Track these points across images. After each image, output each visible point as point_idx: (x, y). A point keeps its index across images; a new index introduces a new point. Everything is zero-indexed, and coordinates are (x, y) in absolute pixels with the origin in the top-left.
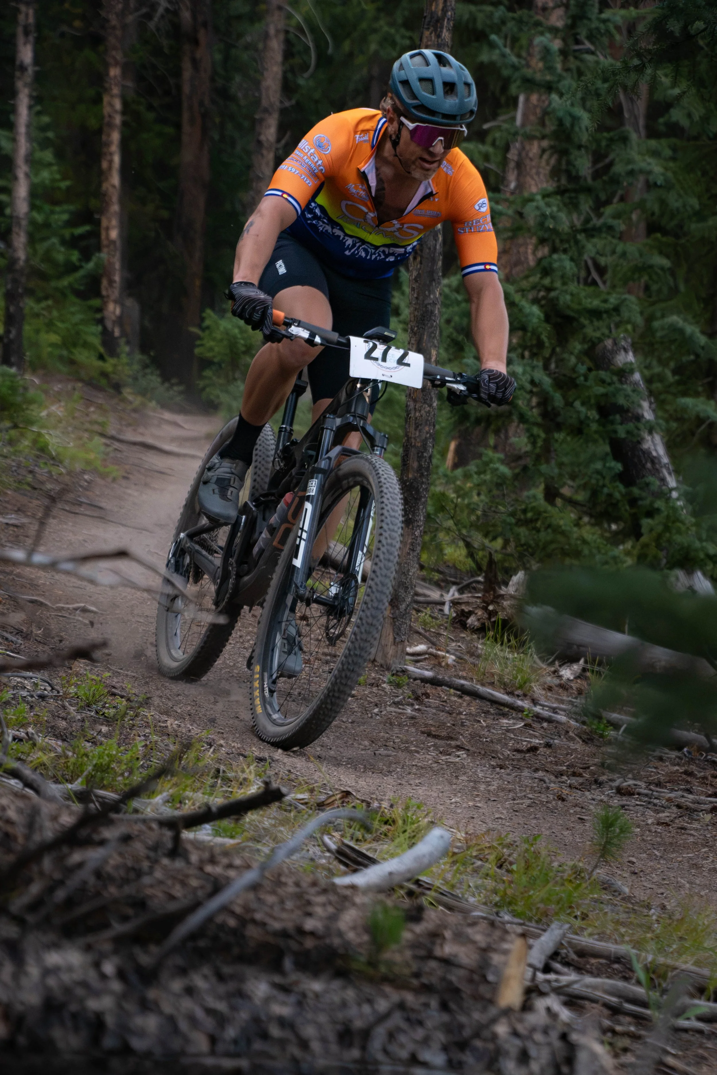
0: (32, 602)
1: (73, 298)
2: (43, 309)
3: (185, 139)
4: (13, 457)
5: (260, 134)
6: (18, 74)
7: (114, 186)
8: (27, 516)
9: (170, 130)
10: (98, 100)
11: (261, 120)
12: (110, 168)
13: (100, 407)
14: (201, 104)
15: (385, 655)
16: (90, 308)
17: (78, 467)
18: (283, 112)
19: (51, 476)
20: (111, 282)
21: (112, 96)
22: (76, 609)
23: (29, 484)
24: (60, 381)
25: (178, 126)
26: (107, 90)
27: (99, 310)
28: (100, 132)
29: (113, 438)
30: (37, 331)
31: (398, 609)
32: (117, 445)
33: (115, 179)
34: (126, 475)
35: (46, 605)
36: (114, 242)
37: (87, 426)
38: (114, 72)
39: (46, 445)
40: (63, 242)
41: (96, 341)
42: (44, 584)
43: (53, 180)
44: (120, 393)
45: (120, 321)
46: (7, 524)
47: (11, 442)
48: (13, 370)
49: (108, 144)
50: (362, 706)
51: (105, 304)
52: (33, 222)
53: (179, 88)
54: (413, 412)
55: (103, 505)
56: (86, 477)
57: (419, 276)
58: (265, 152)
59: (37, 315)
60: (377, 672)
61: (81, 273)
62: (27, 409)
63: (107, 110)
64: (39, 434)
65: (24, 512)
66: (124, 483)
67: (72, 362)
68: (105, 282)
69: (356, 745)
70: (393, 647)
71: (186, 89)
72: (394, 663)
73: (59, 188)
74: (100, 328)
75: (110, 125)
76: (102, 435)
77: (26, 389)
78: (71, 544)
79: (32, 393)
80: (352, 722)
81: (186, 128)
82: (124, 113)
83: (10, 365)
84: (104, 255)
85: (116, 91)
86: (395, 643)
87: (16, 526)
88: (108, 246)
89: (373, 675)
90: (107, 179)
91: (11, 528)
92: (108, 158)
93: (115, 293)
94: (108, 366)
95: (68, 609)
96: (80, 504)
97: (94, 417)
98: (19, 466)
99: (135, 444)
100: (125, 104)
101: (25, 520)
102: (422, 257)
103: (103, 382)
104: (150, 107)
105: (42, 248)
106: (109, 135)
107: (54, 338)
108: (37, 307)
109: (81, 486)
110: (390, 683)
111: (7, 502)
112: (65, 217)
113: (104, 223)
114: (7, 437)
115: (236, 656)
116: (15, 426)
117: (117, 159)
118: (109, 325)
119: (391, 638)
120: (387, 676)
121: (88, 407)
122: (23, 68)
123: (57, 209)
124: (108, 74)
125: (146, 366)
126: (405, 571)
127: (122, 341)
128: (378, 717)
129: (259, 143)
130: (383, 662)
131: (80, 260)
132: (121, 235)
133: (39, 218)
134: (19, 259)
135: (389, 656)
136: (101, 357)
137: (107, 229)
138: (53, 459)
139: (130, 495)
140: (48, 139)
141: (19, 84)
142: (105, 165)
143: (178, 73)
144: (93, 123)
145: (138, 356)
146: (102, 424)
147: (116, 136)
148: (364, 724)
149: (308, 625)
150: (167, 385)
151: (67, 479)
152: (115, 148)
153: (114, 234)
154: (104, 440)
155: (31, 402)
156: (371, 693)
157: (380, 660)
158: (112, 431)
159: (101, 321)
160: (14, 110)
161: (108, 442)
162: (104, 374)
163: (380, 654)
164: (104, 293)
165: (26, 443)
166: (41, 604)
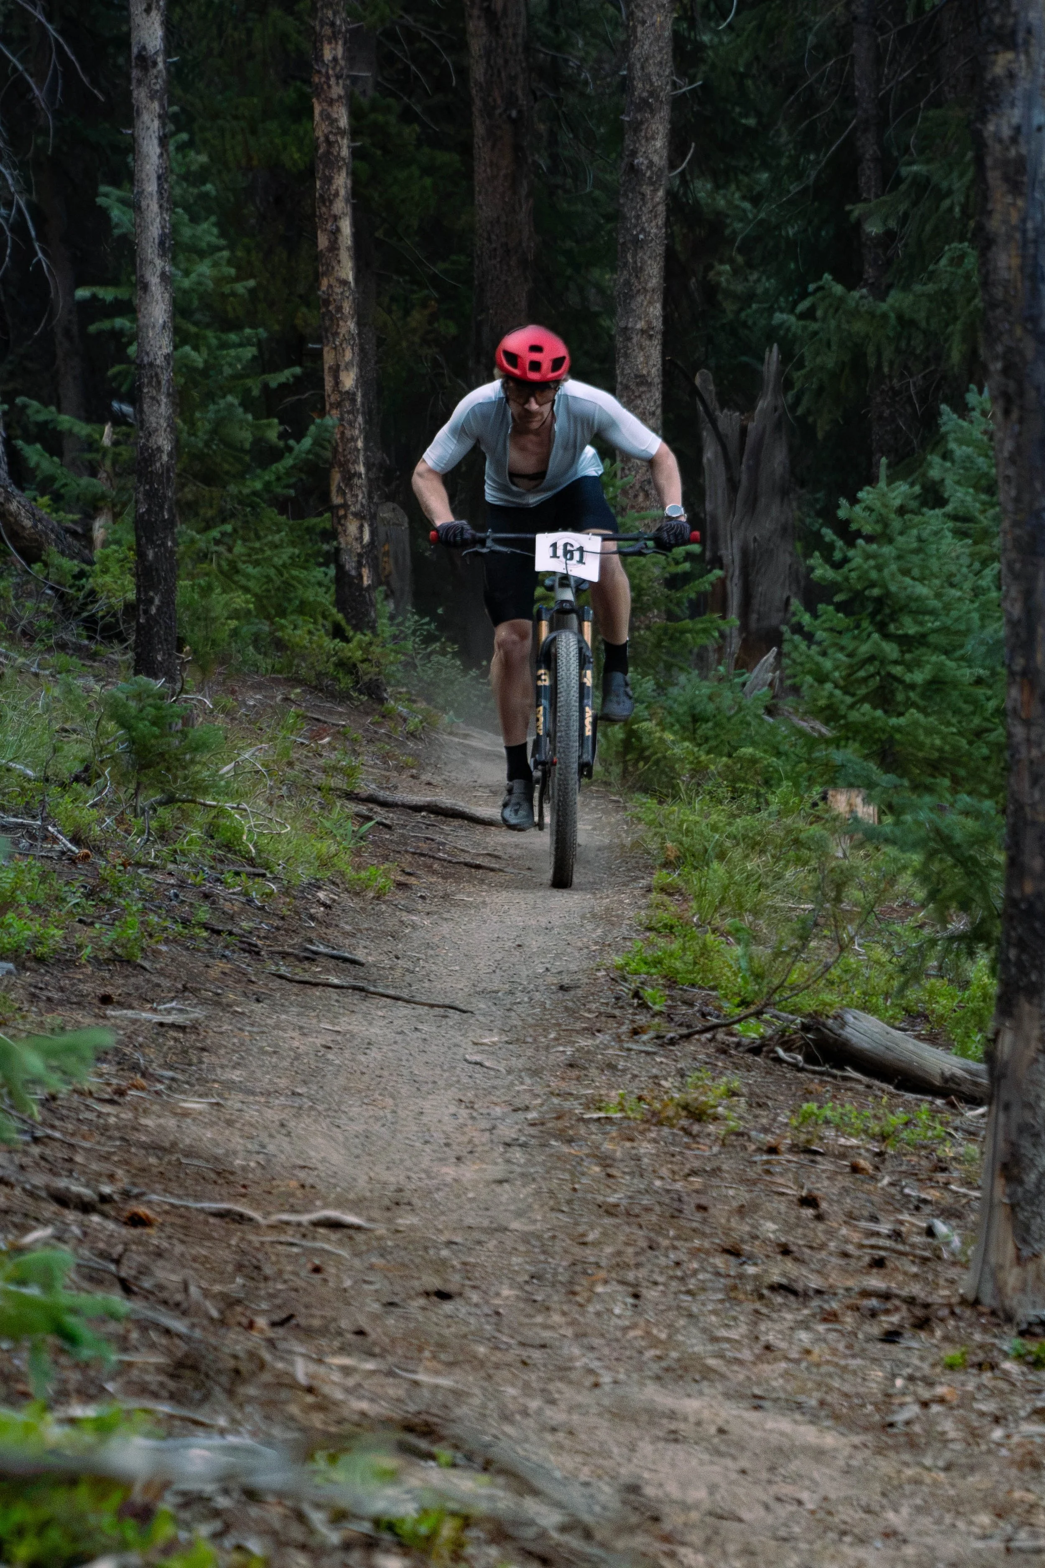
0: (221, 1215)
1: (271, 514)
2: (217, 542)
3: (481, 172)
4: (171, 867)
5: (634, 154)
6: (135, 73)
7: (345, 283)
8: (204, 1002)
9: (447, 158)
10: (302, 111)
11: (636, 127)
12: (334, 247)
13: (340, 734)
14: (511, 100)
15: (999, 1291)
16: (309, 530)
17: (303, 874)
18: (677, 103)
19: (250, 901)
20: (349, 477)
21: (331, 102)
22: (317, 1224)
23: (205, 926)
24: (258, 687)
25: (466, 149)
26: (319, 91)
27: (330, 535)
28: (310, 173)
29: (371, 799)
30: (206, 591)
31: (1021, 1182)
32: (381, 815)
33: (347, 270)
34: (402, 878)
35: (250, 1219)
36: (350, 396)
37: (319, 778)
38: (333, 51)
39: (237, 832)
40: (247, 404)
41: (326, 599)
42: (244, 1169)
43: (219, 281)
44: (381, 701)
45: (371, 556)
46: (161, 1024)
47: (163, 835)
48: (158, 684)
49: (328, 200)
50: (963, 1422)
51: (340, 520)
52: (184, 368)
53: (463, 72)
54: (1023, 750)
55: (360, 955)
56: (321, 895)
57: (1019, 450)
58: (647, 190)
59: (204, 556)
60: (985, 1330)
61: (288, 461)
62: (193, 761)
63: (321, 130)
64: (221, 813)
65: (195, 991)
66: (400, 898)
67: (280, 645)
68: (336, 477)
69: (961, 1525)
70: (1016, 1271)
71: (478, 72)
72: (1020, 1303)
73: (234, 294)
74: (332, 571)
75: (330, 161)
76: (351, 796)
77: (188, 721)
78: (297, 1057)
79: (200, 727)
80: (948, 1468)
81: (483, 152)
82: (355, 133)
83: (153, 674)
84: (331, 419)
85: (337, 90)
86: (1019, 1260)
87: (182, 1028)
88: (338, 405)
89: (978, 1337)
90: (329, 272)
91: (173, 1033)
92: (330, 226)
93: (359, 498)
94: (352, 650)
95: (299, 1224)
96: (312, 957)
97: (333, 757)
98: (182, 885)
99: (417, 809)
100: (355, 114)
101: (198, 1013)
102: (1022, 408)
103: (346, 682)
104: (407, 116)
105: (205, 419)
106: (329, 180)
107: (240, 600)
108: (202, 541)
109: (312, 918)
110: (1020, 1357)
111: (161, 973)
112: (250, 352)
113: (329, 358)
114: (154, 824)
115: (671, 1315)
116: (170, 800)
117: (346, 227)
118: (350, 566)
119: (1010, 1250)
120: (1010, 1342)
121: (316, 736)
122: (145, 61)
123: (233, 337)
124: (319, 58)
125: (428, 639)
126: (1032, 1099)
127: (378, 595)
128: (1004, 1452)
129: (633, 169)
130: (995, 1304)
131: (282, 436)
132: (362, 380)
133: (198, 359)
134: (159, 449)
135: (1009, 1290)
136: (338, 632)
137: (336, 371)
138: (251, 861)
139: (414, 927)
140: (205, 196)
141: (140, 95)
142: (323, 241)
143: (460, 46)
144: (294, 157)
145: (412, 620)
146: (349, 773)
147: (342, 182)
148: (972, 1469)
149: (819, 1218)
150: (474, 673)
151: (282, 905)
152: (341, 206)
153: (349, 380)
154: (354, 807)
155: (199, 747)
156: (979, 1387)
157: (988, 1300)
158: (368, 788)
159: (334, 557)
160: (131, 148)
161: (363, 809)
162: (347, 666)
163: (988, 1289)
164: (337, 500)
165: (196, 833)
166: (241, 1218)
